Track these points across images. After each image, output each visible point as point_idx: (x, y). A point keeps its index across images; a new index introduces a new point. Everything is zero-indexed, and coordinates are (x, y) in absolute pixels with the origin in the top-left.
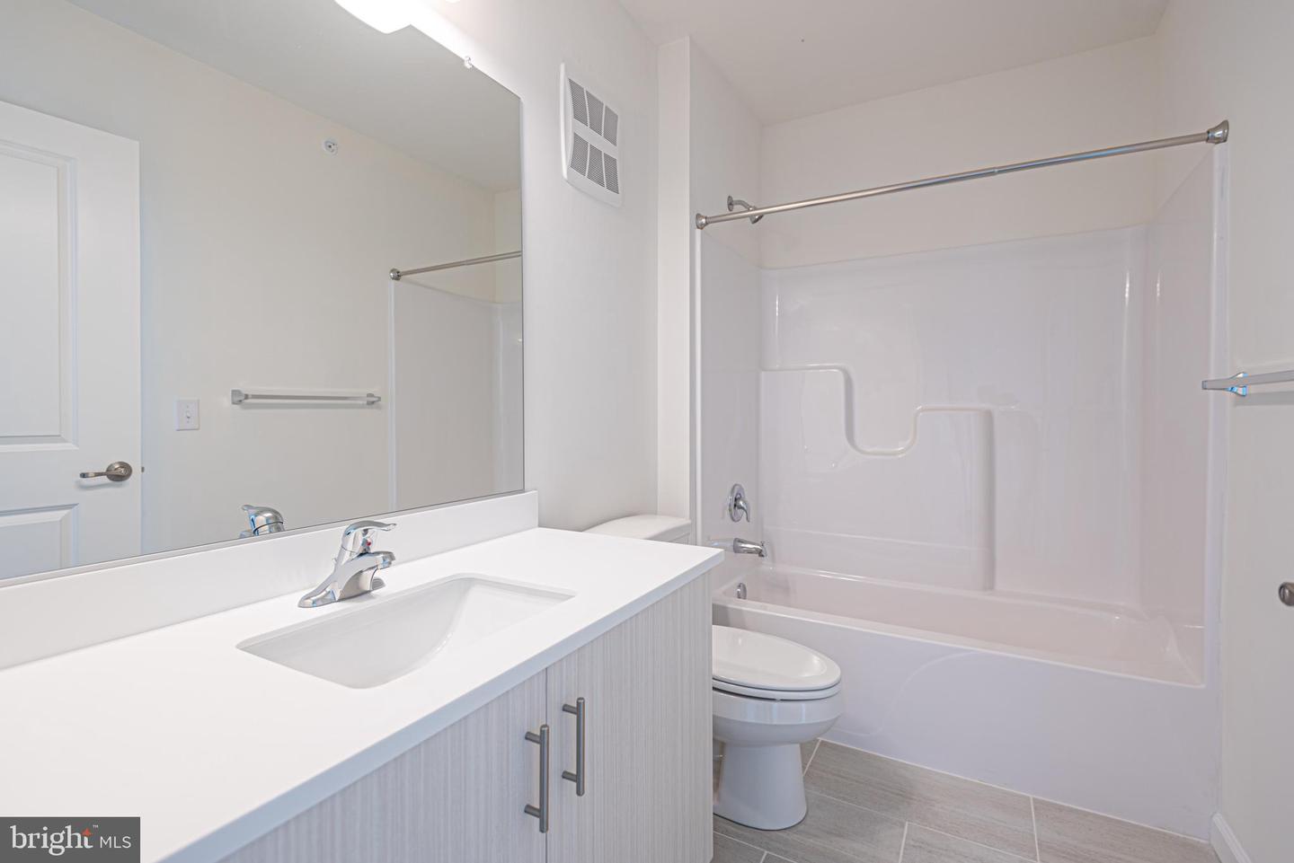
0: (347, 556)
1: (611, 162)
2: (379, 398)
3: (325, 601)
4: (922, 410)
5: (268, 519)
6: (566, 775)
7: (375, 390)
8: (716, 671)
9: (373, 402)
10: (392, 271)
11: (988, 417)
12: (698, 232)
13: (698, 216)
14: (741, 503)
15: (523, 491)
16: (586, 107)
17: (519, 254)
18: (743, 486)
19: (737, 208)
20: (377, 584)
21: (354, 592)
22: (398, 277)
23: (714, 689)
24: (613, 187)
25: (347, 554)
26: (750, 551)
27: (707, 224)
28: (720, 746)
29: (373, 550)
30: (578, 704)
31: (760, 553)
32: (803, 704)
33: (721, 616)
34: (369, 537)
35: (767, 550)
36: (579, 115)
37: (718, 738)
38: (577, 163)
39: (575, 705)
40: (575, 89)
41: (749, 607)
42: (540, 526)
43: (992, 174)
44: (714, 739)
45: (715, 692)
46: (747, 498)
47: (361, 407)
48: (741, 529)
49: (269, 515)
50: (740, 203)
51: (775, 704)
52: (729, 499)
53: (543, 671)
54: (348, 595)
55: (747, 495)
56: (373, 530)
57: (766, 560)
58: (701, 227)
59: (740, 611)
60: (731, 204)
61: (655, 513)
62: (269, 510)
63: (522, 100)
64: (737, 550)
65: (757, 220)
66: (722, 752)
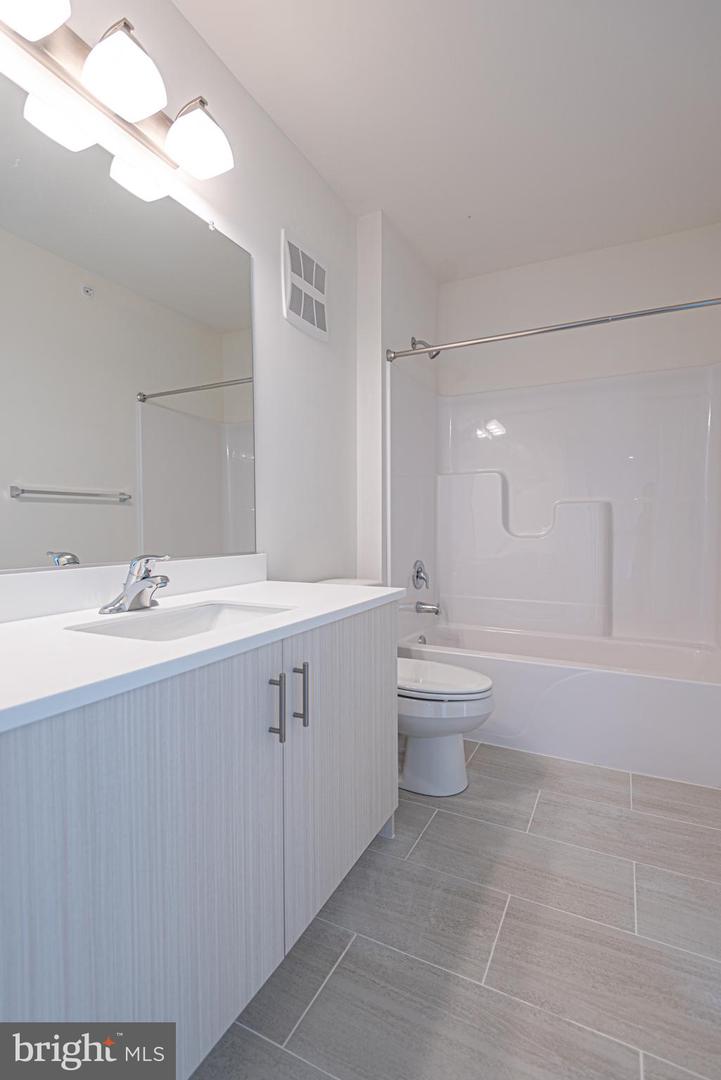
0: (134, 579)
1: (320, 307)
2: (130, 497)
3: (119, 610)
4: (560, 503)
5: (68, 560)
6: (296, 715)
7: (126, 490)
8: (400, 683)
9: (124, 500)
10: (140, 394)
11: (608, 507)
12: (389, 363)
13: (388, 351)
14: (422, 575)
15: (255, 553)
16: (301, 263)
17: (251, 380)
18: (424, 563)
19: (418, 346)
20: (154, 603)
21: (138, 606)
22: (144, 399)
23: (399, 695)
24: (322, 326)
25: (134, 578)
26: (429, 611)
27: (395, 358)
28: (405, 738)
29: (152, 574)
30: (304, 666)
31: (437, 612)
32: (465, 704)
33: (404, 653)
34: (149, 566)
35: (441, 610)
36: (295, 269)
37: (401, 732)
38: (294, 306)
39: (302, 668)
40: (292, 248)
41: (427, 649)
42: (268, 579)
43: (607, 321)
44: (399, 734)
45: (401, 698)
46: (427, 571)
47: (114, 503)
48: (422, 594)
49: (69, 557)
50: (421, 342)
51: (444, 705)
52: (412, 572)
53: (281, 641)
54: (134, 607)
55: (427, 569)
56: (153, 561)
57: (441, 616)
58: (390, 360)
59: (421, 651)
60: (414, 344)
61: (355, 578)
62: (67, 554)
63: (253, 256)
64: (418, 610)
65: (434, 356)
66: (405, 746)
